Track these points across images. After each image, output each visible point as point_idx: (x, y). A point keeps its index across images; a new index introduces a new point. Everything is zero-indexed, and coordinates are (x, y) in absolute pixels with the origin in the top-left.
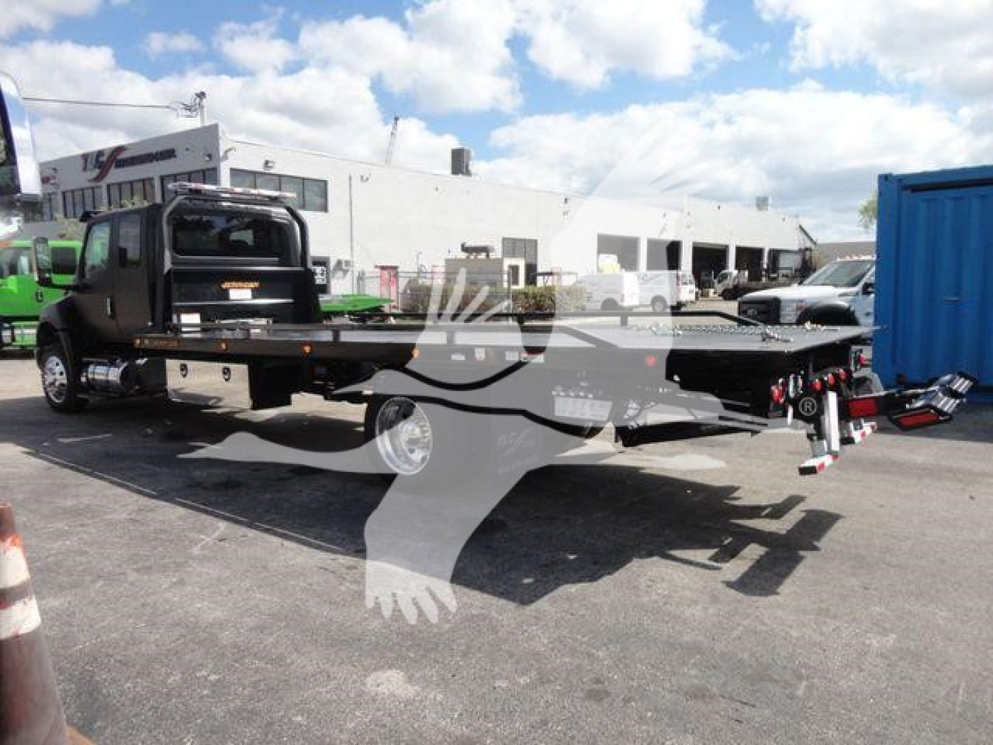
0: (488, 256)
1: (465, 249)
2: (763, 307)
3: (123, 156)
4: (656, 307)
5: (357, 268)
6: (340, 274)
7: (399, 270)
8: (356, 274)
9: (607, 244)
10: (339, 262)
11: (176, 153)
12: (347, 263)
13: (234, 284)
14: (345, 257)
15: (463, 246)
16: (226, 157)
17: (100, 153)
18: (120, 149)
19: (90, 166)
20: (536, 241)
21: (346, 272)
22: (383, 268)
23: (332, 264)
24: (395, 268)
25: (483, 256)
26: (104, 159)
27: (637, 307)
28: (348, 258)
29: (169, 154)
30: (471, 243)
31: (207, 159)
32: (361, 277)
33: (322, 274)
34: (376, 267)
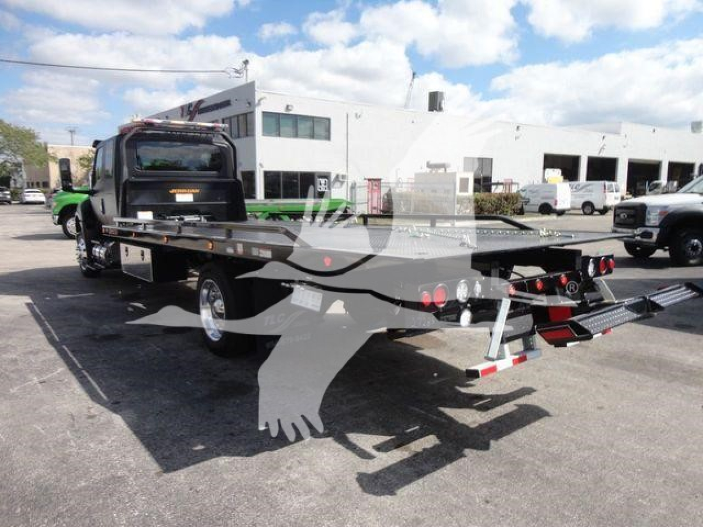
0: (445, 170)
1: (429, 166)
2: (632, 212)
3: (203, 106)
4: (585, 210)
5: (350, 180)
6: (338, 184)
7: (382, 181)
8: (350, 185)
9: (551, 161)
10: (337, 176)
11: (232, 103)
12: (343, 177)
13: (179, 190)
14: (342, 172)
15: (428, 163)
16: (259, 104)
17: (190, 105)
18: (200, 102)
19: (185, 114)
20: (491, 160)
21: (342, 183)
22: (369, 180)
23: (333, 177)
24: (379, 180)
25: (441, 171)
26: (191, 109)
27: (569, 210)
28: (344, 173)
29: (227, 104)
30: (433, 162)
31: (248, 105)
32: (353, 187)
33: (325, 185)
34: (365, 179)
